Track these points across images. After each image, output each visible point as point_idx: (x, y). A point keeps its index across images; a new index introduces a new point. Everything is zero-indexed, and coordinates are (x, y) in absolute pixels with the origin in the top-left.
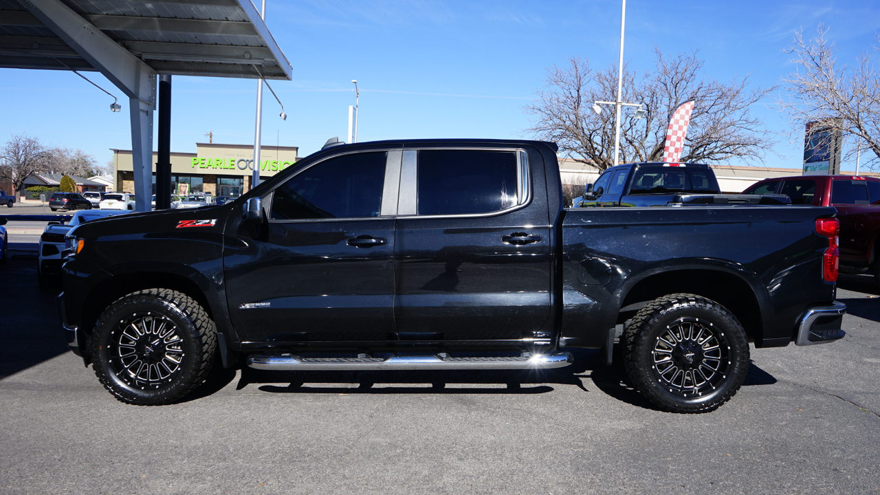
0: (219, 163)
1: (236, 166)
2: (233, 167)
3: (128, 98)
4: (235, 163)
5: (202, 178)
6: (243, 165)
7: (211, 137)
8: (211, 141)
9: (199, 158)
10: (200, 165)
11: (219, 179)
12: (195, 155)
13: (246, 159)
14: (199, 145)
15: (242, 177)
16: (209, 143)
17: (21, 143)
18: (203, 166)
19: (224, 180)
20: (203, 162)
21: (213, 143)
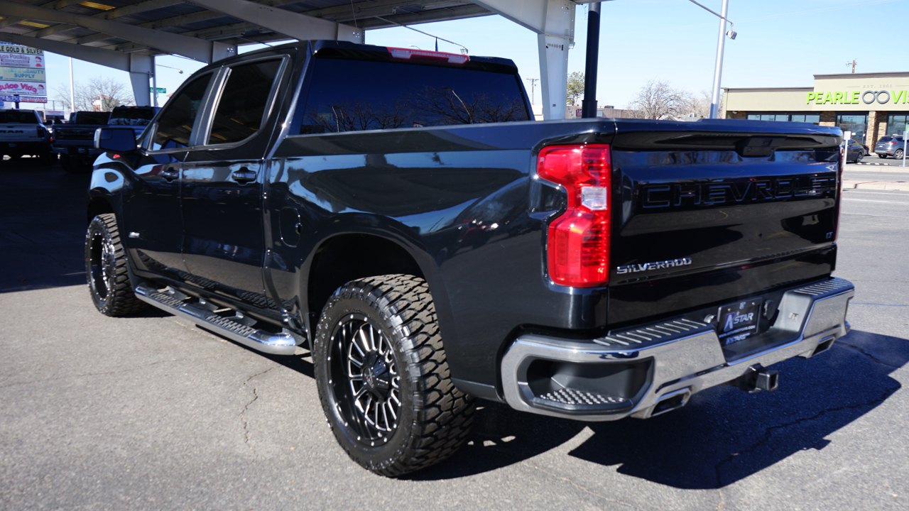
0: (839, 97)
1: (860, 100)
2: (856, 101)
3: (536, 34)
4: (860, 96)
5: (819, 116)
6: (869, 98)
7: (854, 66)
8: (853, 71)
9: (815, 92)
10: (815, 101)
11: (839, 117)
12: (812, 89)
13: (874, 91)
14: (817, 77)
15: (866, 113)
16: (851, 72)
17: (654, 87)
18: (820, 101)
19: (845, 118)
20: (820, 97)
21: (856, 72)
